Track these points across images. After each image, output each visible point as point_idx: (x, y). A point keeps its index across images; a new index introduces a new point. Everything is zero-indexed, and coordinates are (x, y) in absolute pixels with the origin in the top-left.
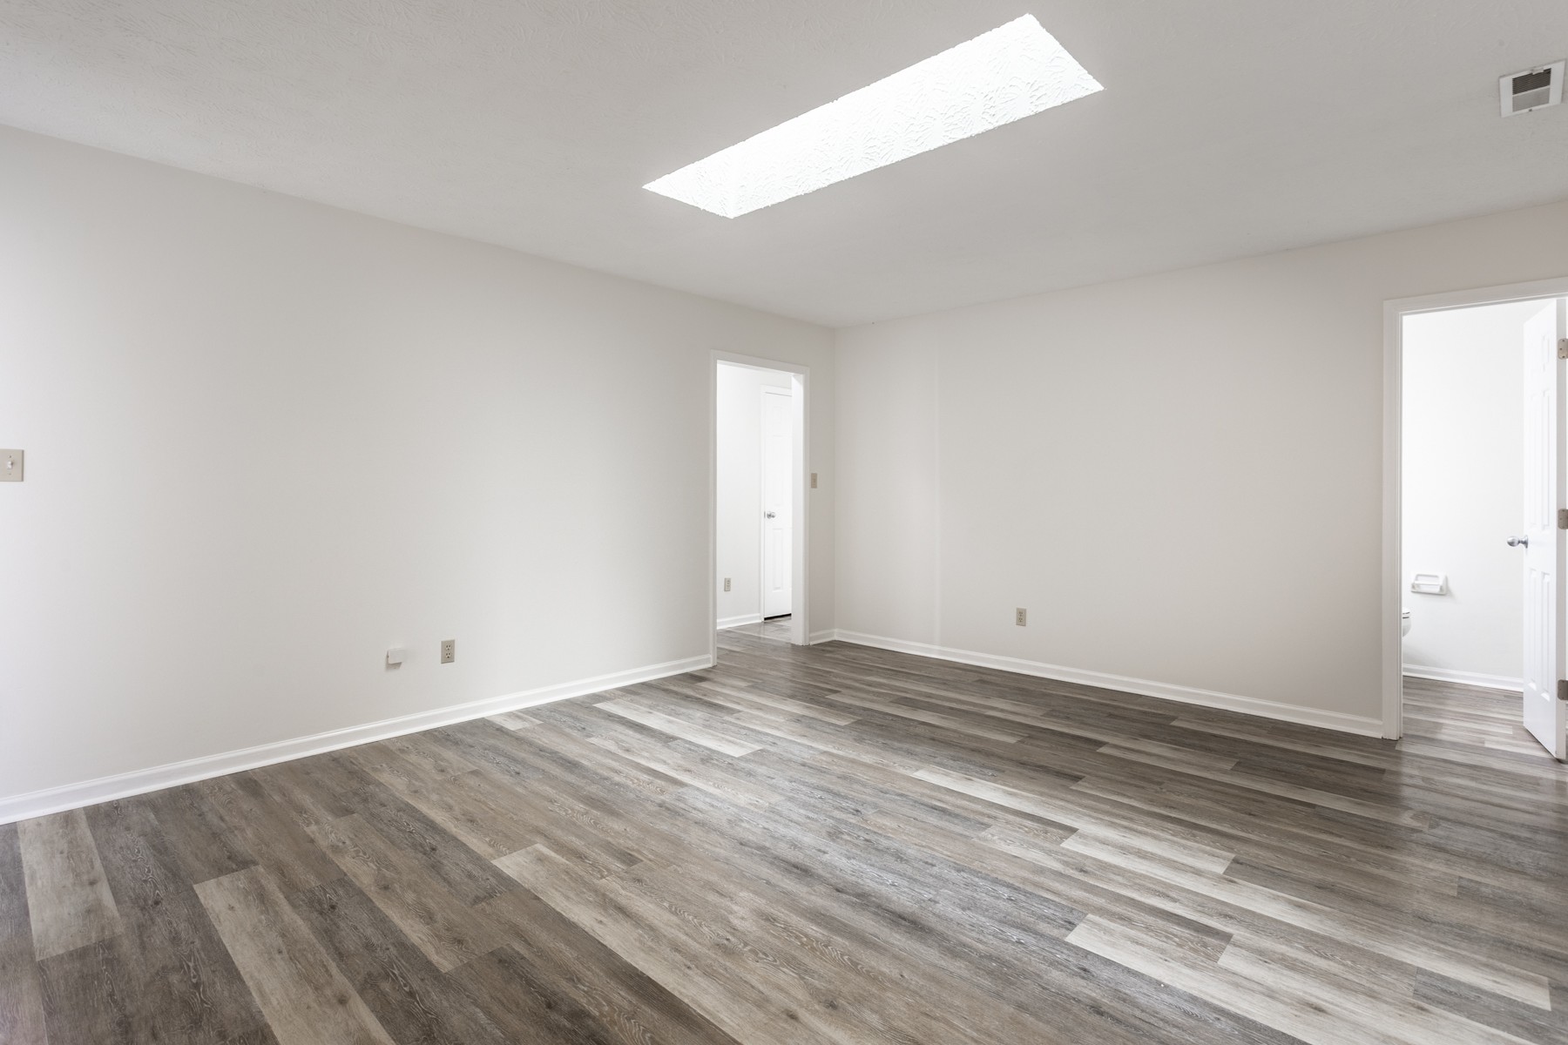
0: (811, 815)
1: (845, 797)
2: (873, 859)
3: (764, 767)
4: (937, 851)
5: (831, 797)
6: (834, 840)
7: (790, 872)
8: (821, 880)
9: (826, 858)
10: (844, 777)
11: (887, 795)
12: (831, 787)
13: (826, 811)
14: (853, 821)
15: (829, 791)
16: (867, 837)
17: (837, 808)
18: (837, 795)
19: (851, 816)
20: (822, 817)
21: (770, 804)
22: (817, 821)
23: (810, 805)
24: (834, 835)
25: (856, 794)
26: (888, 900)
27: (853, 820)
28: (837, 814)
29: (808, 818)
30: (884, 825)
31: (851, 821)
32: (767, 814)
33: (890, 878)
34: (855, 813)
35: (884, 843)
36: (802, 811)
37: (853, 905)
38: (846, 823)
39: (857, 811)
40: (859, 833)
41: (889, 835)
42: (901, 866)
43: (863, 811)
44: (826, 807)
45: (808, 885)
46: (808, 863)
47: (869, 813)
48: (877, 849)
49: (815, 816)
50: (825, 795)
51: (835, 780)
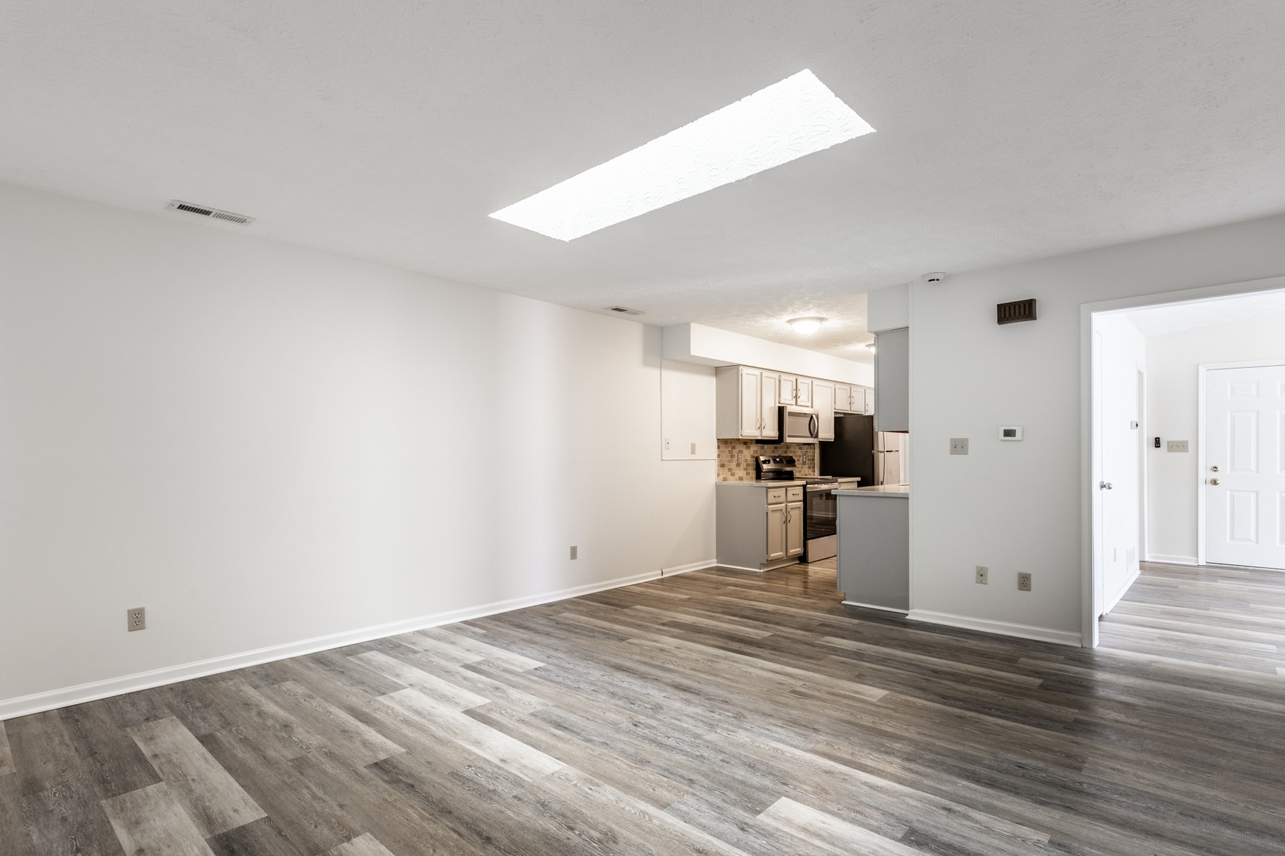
0: (677, 722)
1: (644, 738)
2: (632, 694)
3: (740, 778)
4: (585, 697)
5: (659, 738)
6: (658, 704)
7: (687, 687)
8: (668, 685)
9: (663, 694)
10: (644, 762)
11: (603, 740)
12: (657, 750)
13: (663, 725)
14: (640, 717)
15: (660, 744)
16: (632, 706)
17: (654, 728)
18: (652, 741)
19: (642, 722)
20: (667, 720)
21: (716, 732)
22: (671, 717)
23: (679, 731)
24: (657, 708)
25: (633, 741)
26: (629, 676)
27: (642, 718)
28: (654, 723)
29: (679, 720)
30: (617, 714)
31: (643, 717)
32: (716, 723)
33: (625, 685)
34: (638, 724)
35: (620, 703)
36: (685, 725)
37: (649, 674)
38: (647, 716)
39: (636, 725)
40: (637, 708)
41: (614, 707)
42: (614, 690)
43: (631, 725)
44: (664, 729)
45: (675, 682)
46: (676, 692)
47: (625, 724)
48: (627, 698)
49: (673, 721)
50: (664, 740)
51: (652, 759)
